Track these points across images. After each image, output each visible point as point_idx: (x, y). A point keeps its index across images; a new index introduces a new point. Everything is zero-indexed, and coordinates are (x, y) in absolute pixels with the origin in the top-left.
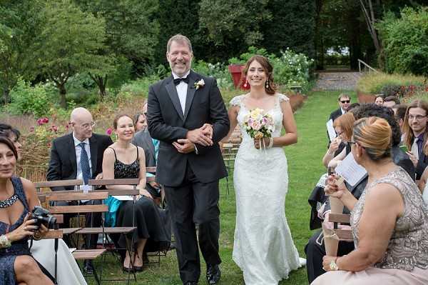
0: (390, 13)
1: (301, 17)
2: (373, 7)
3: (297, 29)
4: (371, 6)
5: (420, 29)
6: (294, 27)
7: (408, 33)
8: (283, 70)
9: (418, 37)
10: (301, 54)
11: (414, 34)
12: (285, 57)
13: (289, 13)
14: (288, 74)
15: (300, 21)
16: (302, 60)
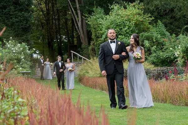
0: (100, 10)
1: (21, 10)
2: (79, 6)
3: (17, 22)
4: (78, 6)
5: (130, 22)
6: (14, 20)
7: (120, 25)
8: (8, 58)
9: (128, 29)
10: (23, 44)
11: (125, 26)
12: (9, 46)
13: (9, 6)
14: (11, 62)
15: (20, 14)
16: (24, 49)
